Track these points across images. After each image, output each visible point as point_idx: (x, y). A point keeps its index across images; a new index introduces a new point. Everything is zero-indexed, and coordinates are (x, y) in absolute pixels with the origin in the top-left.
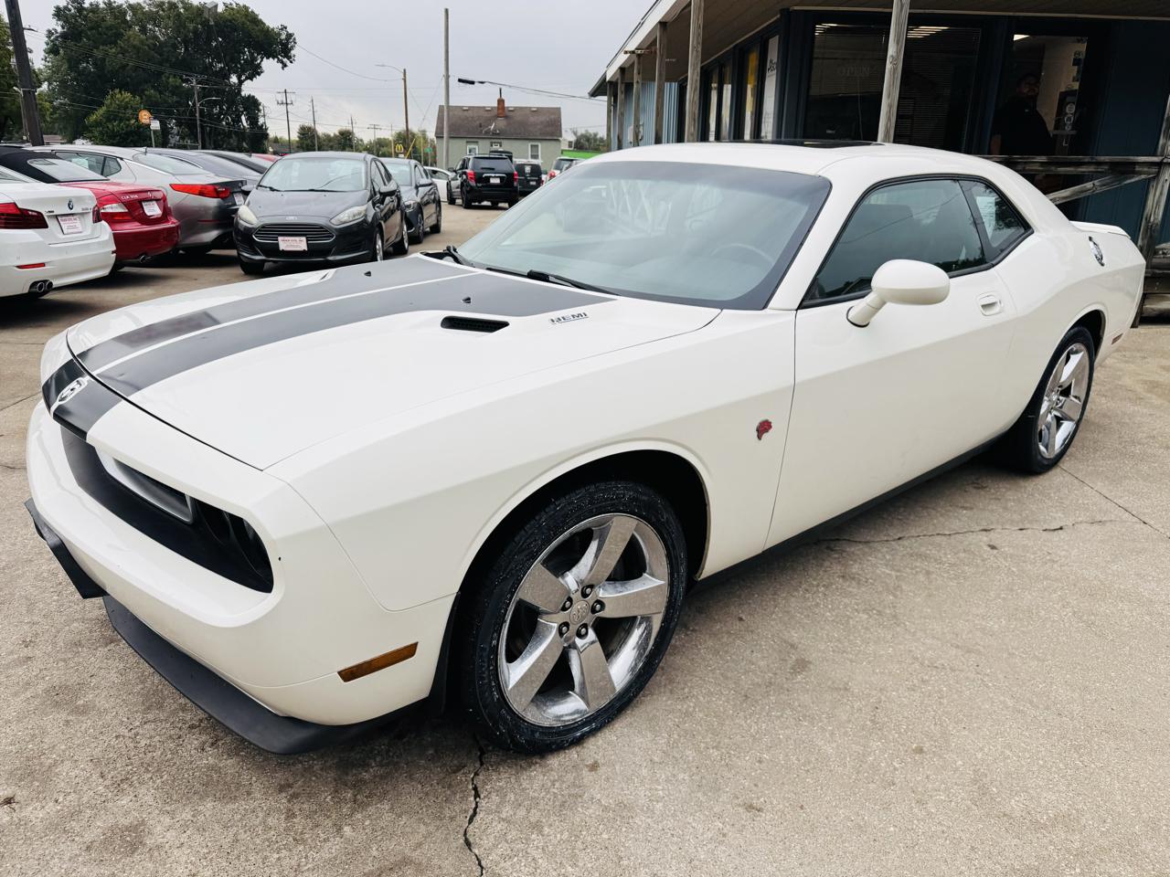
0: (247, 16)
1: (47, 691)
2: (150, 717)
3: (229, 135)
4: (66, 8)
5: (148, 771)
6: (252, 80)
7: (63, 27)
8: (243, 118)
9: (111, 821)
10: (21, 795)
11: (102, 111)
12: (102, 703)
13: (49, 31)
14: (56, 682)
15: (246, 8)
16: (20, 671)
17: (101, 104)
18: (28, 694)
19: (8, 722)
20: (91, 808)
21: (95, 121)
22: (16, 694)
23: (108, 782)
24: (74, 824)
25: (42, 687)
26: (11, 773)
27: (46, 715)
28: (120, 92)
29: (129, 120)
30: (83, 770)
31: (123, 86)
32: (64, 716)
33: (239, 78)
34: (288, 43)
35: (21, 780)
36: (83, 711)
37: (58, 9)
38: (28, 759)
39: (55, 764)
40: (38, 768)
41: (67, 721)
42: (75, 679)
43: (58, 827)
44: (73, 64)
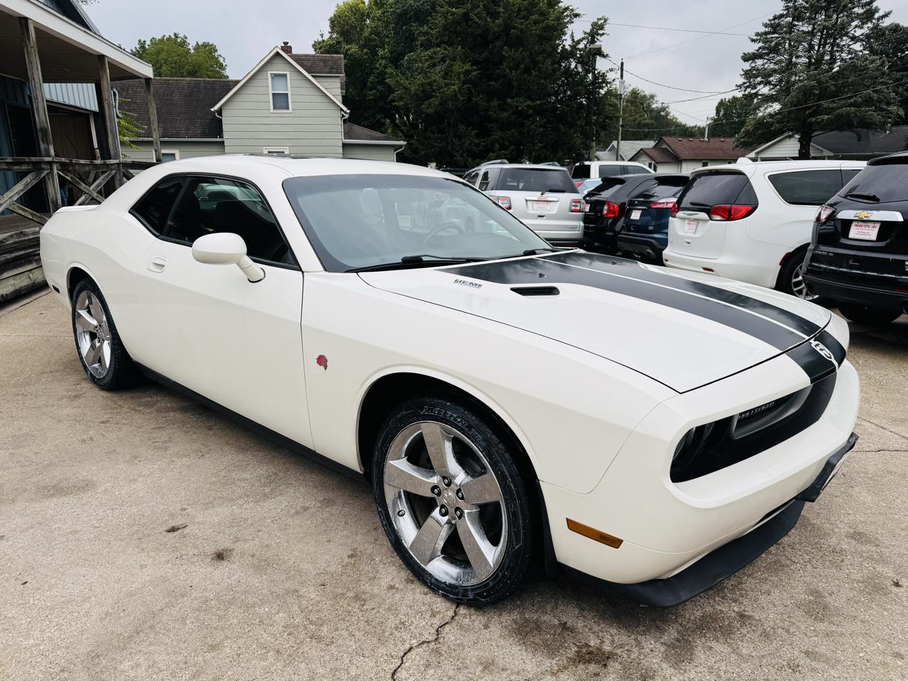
1: (822, 621)
2: (788, 562)
5: (821, 547)
9: (857, 546)
10: (889, 583)
12: (801, 588)
14: (810, 621)
16: (822, 650)
18: (834, 628)
19: (862, 622)
20: (862, 555)
22: (842, 634)
23: (843, 557)
24: (875, 556)
25: (822, 626)
26: (885, 594)
27: (837, 607)
30: (848, 569)
32: (828, 599)
35: (883, 589)
36: (816, 593)
38: (870, 594)
39: (858, 581)
40: (869, 587)
41: (830, 595)
42: (799, 613)
43: (883, 560)
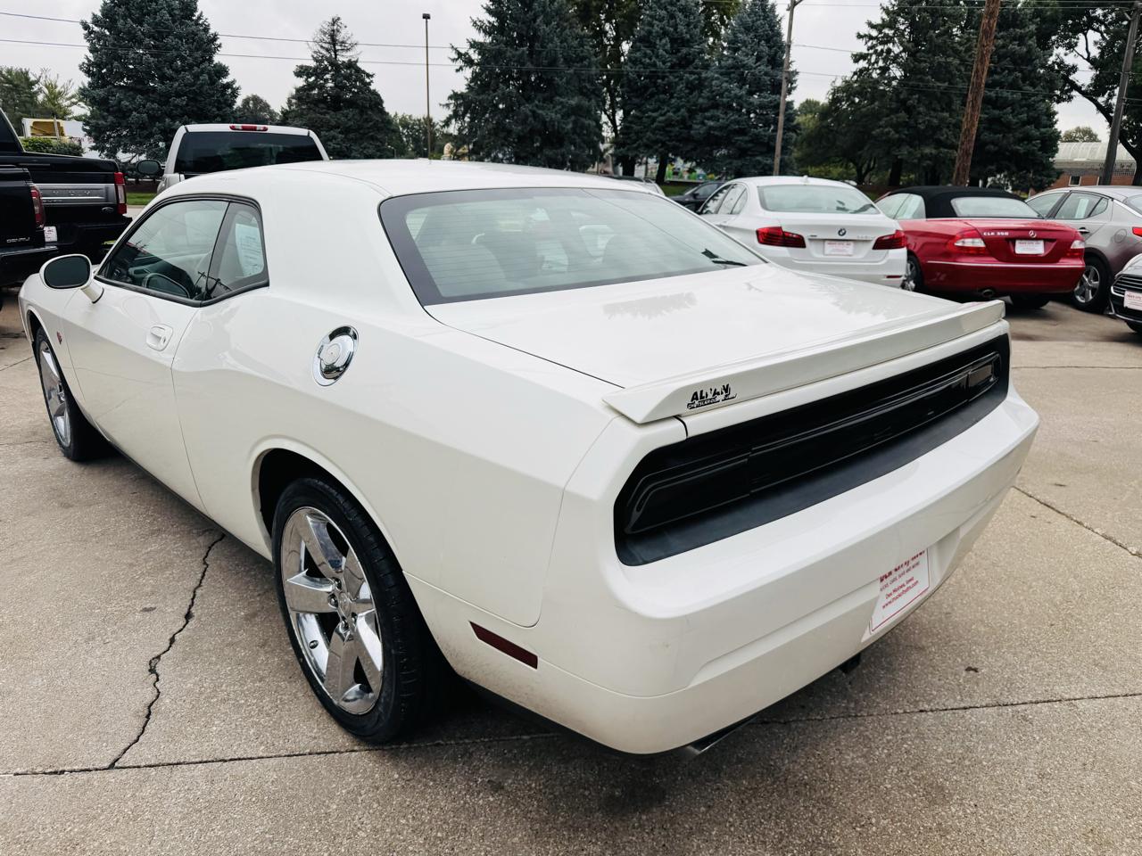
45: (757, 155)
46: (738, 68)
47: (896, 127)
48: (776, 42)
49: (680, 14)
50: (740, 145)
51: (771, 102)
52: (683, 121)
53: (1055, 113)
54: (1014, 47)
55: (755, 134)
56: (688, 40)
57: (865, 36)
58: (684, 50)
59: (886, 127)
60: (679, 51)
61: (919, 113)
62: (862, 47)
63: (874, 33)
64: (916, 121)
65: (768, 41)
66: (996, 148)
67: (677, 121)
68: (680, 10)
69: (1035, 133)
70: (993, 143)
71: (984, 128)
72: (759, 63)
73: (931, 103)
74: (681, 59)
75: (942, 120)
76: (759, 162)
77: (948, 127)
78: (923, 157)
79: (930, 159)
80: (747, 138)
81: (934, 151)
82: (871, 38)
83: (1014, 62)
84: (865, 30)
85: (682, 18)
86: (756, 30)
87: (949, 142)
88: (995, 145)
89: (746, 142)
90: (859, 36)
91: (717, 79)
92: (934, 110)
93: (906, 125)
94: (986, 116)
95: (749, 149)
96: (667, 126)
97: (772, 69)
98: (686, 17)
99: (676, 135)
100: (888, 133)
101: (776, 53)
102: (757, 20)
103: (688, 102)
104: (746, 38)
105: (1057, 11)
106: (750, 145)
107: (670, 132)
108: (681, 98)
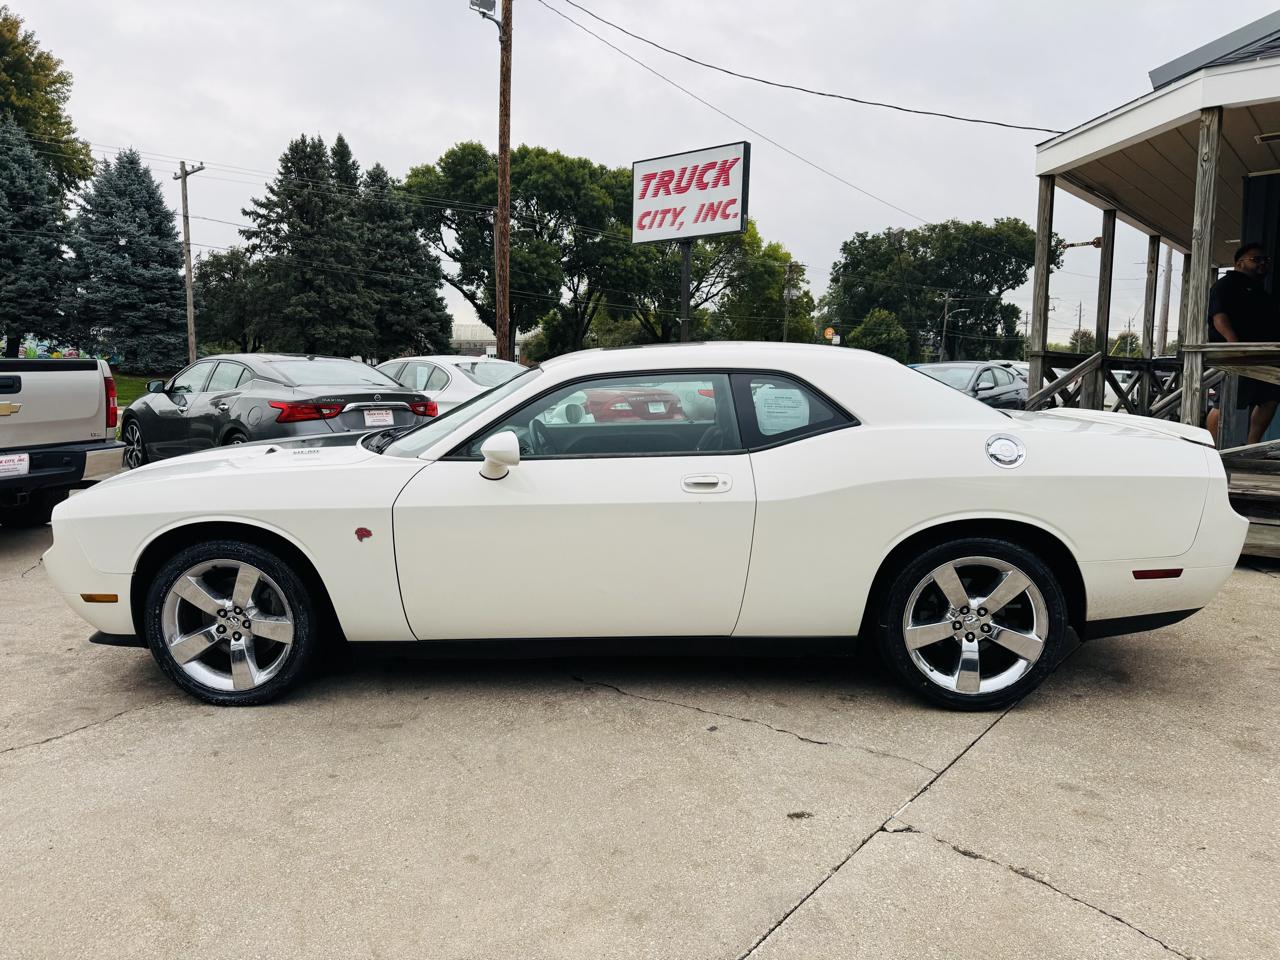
0: (1015, 228)
3: (983, 344)
4: (852, 242)
6: (1014, 289)
7: (846, 259)
8: (999, 327)
11: (859, 329)
13: (835, 263)
15: (1016, 221)
17: (859, 323)
21: (854, 337)
28: (879, 311)
29: (881, 335)
31: (885, 306)
33: (1000, 288)
34: (1056, 250)
37: (846, 243)
44: (848, 288)
45: (155, 333)
46: (112, 234)
47: (308, 306)
48: (159, 211)
49: (16, 166)
50: (133, 321)
51: (165, 275)
52: (42, 292)
53: (442, 299)
54: (397, 236)
55: (151, 310)
56: (32, 198)
57: (252, 213)
58: (29, 209)
59: (297, 306)
60: (21, 209)
61: (328, 293)
62: (252, 225)
63: (263, 211)
64: (326, 301)
65: (148, 208)
66: (402, 329)
67: (34, 292)
68: (15, 161)
69: (432, 315)
70: (398, 324)
71: (388, 310)
72: (142, 232)
73: (336, 285)
74: (26, 218)
75: (351, 301)
76: (160, 342)
77: (357, 308)
78: (341, 336)
79: (347, 338)
80: (140, 314)
81: (350, 331)
82: (259, 216)
83: (400, 249)
84: (251, 207)
85: (20, 169)
86: (131, 195)
87: (362, 323)
88: (402, 326)
89: (140, 318)
90: (245, 213)
91: (88, 245)
92: (341, 291)
93: (317, 304)
94: (389, 299)
95: (145, 326)
96: (21, 297)
97: (159, 239)
98: (24, 169)
99: (34, 308)
100: (301, 312)
101: (161, 223)
102: (130, 185)
103: (47, 269)
104: (121, 203)
105: (420, 208)
106: (146, 322)
107: (27, 304)
108: (35, 264)
